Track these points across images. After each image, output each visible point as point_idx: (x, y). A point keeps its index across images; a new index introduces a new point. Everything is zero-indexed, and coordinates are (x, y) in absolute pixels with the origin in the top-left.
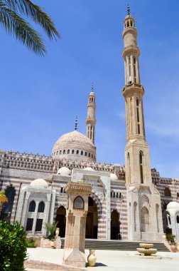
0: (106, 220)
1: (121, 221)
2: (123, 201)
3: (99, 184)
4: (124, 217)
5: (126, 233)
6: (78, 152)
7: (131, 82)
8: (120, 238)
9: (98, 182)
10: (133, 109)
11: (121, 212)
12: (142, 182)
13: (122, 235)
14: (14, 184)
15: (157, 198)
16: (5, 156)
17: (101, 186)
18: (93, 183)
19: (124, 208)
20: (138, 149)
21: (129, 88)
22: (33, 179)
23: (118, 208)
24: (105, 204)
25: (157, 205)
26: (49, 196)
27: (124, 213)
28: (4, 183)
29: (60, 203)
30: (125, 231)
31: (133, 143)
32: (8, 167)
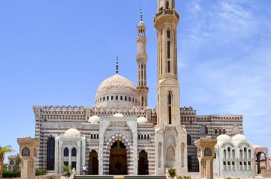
0: (133, 159)
1: (149, 159)
2: (151, 142)
3: (126, 128)
4: (152, 156)
5: (153, 169)
6: (117, 98)
7: (162, 9)
8: (148, 173)
9: (126, 126)
10: (163, 44)
11: (149, 152)
12: (170, 123)
13: (150, 171)
14: (53, 135)
15: (183, 137)
16: (41, 111)
17: (129, 130)
18: (120, 128)
19: (152, 148)
20: (166, 90)
21: (159, 17)
22: (67, 129)
23: (146, 149)
24: (132, 145)
25: (183, 144)
26: (79, 143)
27: (152, 152)
28: (45, 135)
29: (92, 148)
30: (153, 167)
31: (162, 83)
32: (46, 121)
